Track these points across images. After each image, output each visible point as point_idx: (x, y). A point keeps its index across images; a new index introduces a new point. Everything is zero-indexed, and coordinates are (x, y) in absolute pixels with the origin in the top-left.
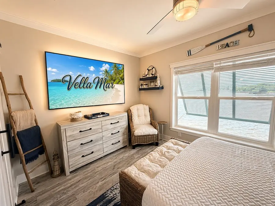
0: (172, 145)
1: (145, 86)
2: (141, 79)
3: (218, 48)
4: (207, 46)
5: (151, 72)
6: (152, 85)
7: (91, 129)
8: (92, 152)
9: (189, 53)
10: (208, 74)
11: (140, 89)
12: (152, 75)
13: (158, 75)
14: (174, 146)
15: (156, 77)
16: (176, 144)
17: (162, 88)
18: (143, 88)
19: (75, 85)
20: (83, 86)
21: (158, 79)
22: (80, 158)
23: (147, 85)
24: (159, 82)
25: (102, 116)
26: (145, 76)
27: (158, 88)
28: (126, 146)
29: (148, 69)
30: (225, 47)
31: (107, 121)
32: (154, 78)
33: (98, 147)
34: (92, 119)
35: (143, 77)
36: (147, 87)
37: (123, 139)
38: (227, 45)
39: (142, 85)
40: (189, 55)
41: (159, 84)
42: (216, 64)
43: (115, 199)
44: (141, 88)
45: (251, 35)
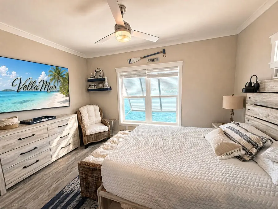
0: (121, 135)
1: (93, 87)
2: (89, 81)
3: (148, 61)
4: (142, 58)
5: (98, 74)
6: (101, 86)
7: (33, 135)
8: (37, 161)
9: (130, 62)
10: (144, 79)
11: (89, 90)
12: (100, 76)
13: (106, 78)
14: (123, 135)
15: (104, 79)
16: (124, 134)
17: (111, 89)
18: (91, 89)
19: (24, 88)
20: (31, 88)
21: (106, 81)
22: (21, 170)
23: (96, 86)
24: (107, 83)
25: (46, 119)
26: (93, 78)
27: (107, 89)
28: (78, 148)
29: (96, 71)
30: (152, 61)
31: (53, 125)
32: (102, 80)
33: (44, 155)
34: (34, 124)
35: (91, 78)
36: (96, 88)
37: (74, 141)
38: (153, 60)
39: (90, 86)
40: (130, 63)
41: (108, 86)
42: (148, 72)
43: (74, 190)
44: (89, 88)
45: (165, 56)
